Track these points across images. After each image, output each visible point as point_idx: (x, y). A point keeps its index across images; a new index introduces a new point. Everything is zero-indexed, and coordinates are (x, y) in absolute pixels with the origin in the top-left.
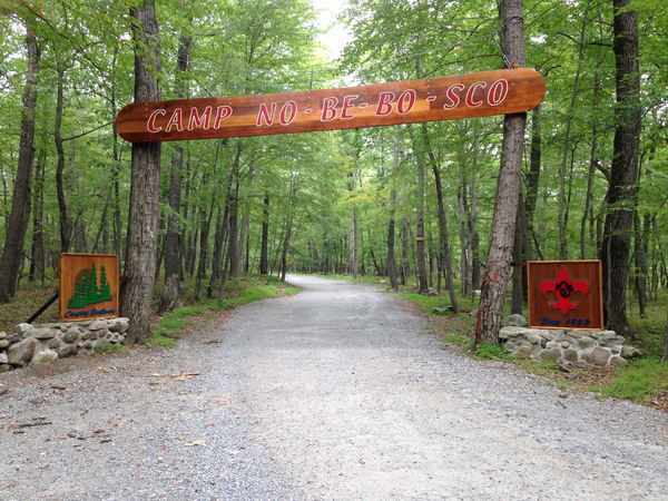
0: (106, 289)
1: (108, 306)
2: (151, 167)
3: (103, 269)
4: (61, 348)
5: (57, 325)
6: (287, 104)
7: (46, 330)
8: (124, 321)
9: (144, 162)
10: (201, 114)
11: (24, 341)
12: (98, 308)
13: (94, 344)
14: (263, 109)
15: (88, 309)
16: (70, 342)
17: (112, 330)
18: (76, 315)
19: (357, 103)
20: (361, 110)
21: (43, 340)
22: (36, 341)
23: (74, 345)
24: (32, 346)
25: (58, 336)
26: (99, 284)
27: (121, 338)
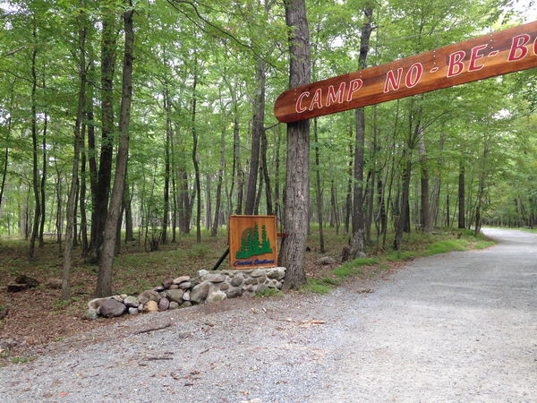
0: (266, 244)
1: (268, 257)
2: (301, 141)
3: (263, 227)
4: (229, 291)
5: (227, 271)
6: (413, 66)
7: (217, 275)
8: (281, 270)
9: (295, 138)
10: (336, 90)
11: (202, 284)
12: (261, 258)
13: (255, 288)
14: (390, 76)
15: (252, 259)
16: (236, 286)
17: (271, 277)
18: (243, 264)
19: (485, 52)
20: (490, 59)
21: (214, 283)
22: (210, 284)
23: (239, 288)
24: (207, 287)
25: (227, 281)
26: (260, 240)
27: (278, 284)
